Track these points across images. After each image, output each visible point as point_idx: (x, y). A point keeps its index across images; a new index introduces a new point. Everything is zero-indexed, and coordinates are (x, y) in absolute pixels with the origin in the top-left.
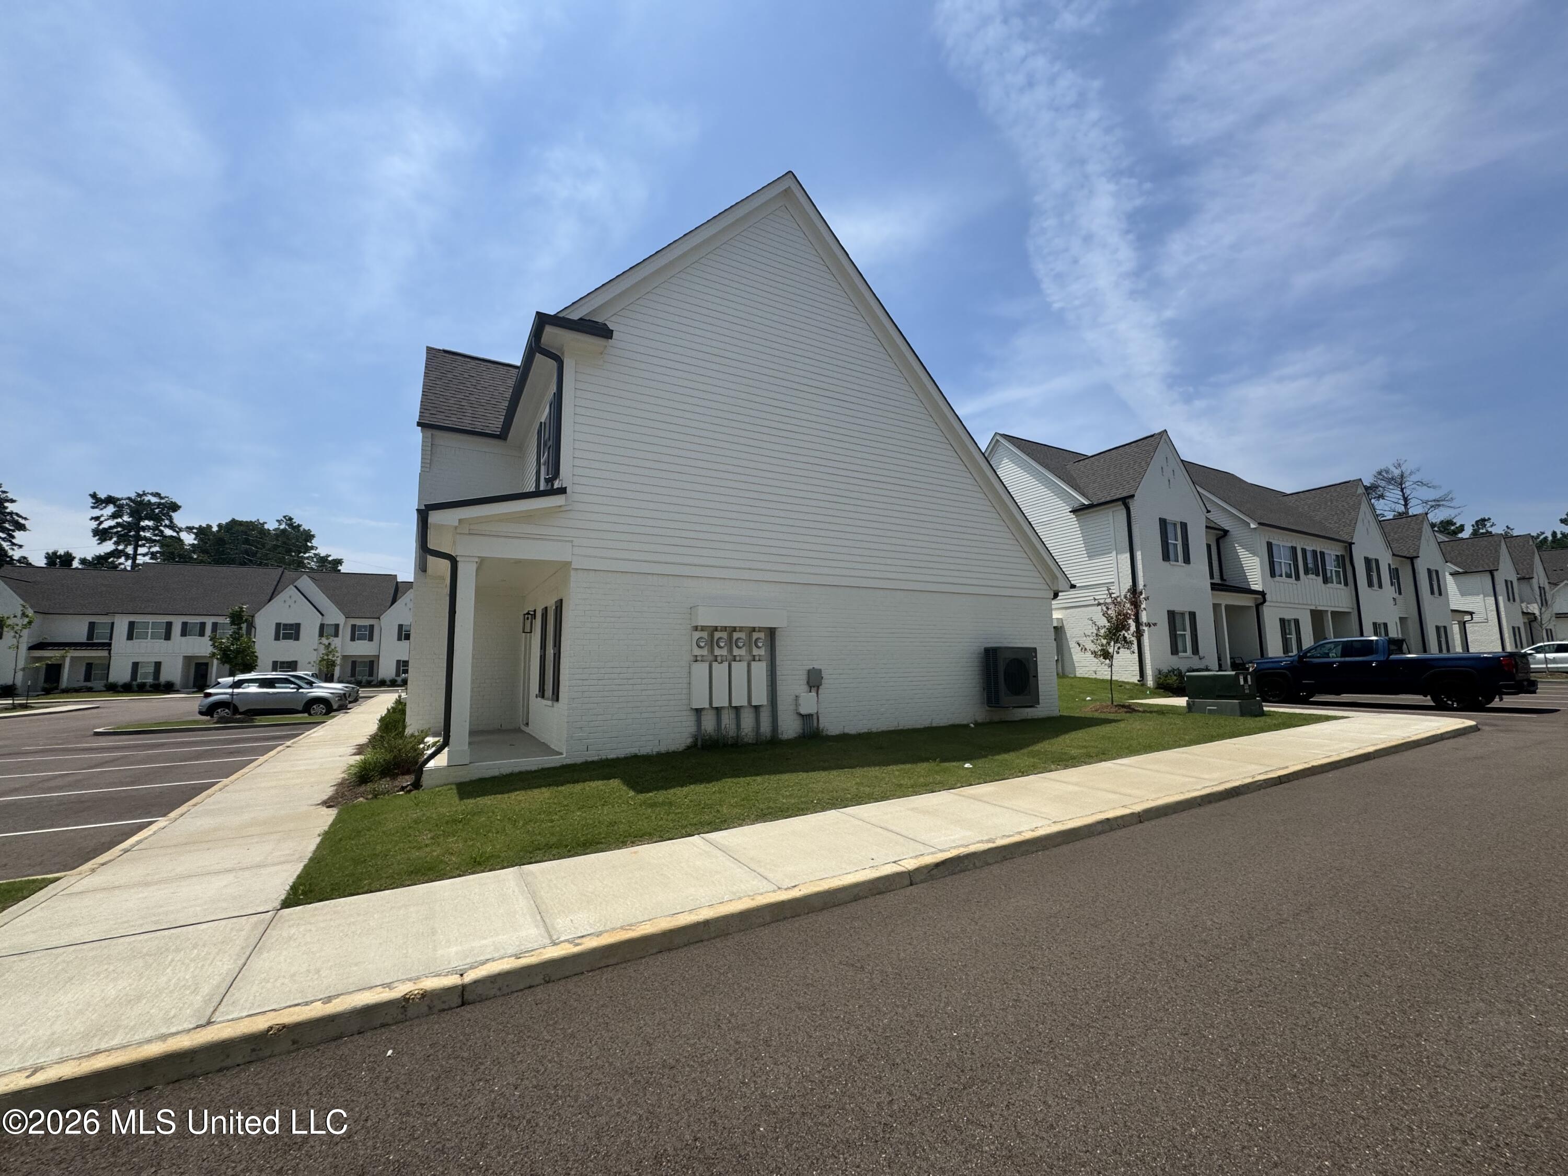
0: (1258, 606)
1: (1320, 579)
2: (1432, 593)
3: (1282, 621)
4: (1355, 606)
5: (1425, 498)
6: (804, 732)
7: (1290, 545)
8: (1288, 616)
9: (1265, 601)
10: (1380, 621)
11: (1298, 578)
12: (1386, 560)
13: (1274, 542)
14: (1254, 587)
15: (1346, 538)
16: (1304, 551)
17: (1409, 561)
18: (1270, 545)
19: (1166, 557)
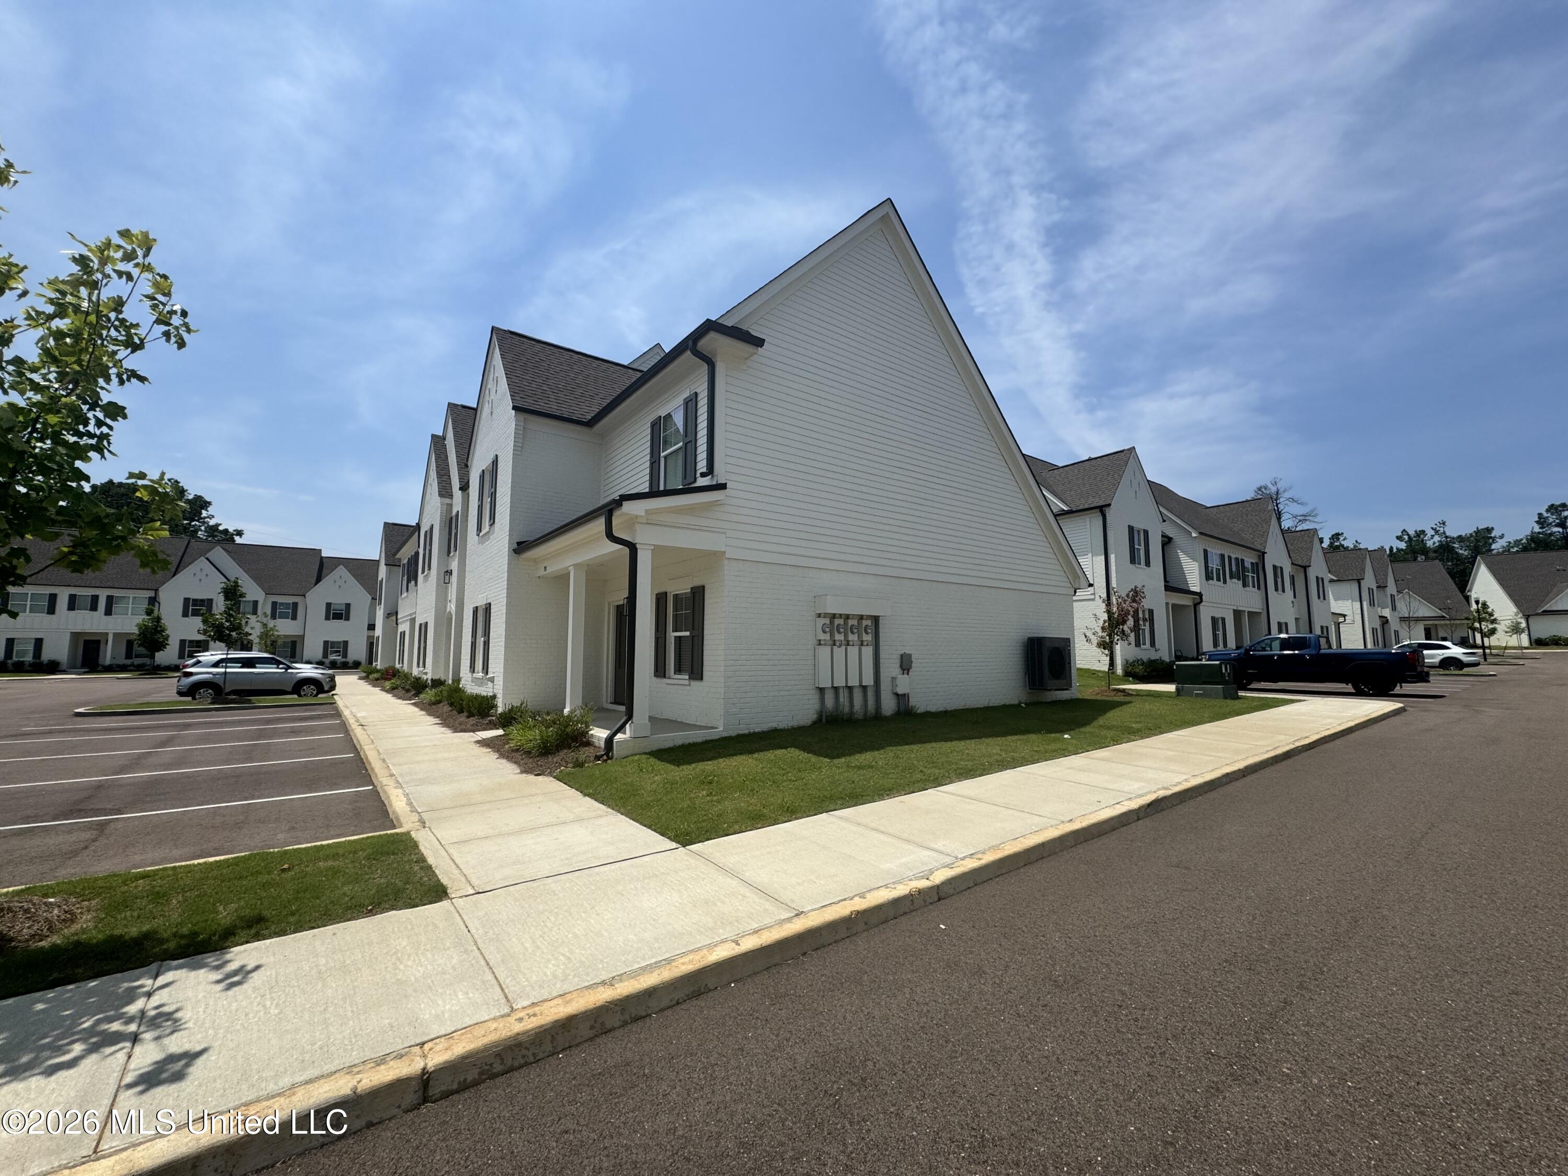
0: (1196, 605)
1: (1240, 583)
2: (1319, 598)
3: (1213, 618)
4: (1265, 606)
5: (1295, 513)
6: (899, 710)
7: (1219, 552)
8: (1218, 615)
9: (1201, 601)
10: (1282, 621)
11: (1225, 582)
12: (1288, 569)
13: (1209, 549)
14: (1193, 589)
15: (1259, 547)
16: (1230, 558)
17: (1302, 570)
18: (1205, 552)
19: (1133, 561)
